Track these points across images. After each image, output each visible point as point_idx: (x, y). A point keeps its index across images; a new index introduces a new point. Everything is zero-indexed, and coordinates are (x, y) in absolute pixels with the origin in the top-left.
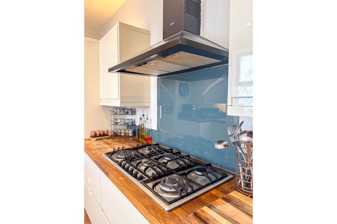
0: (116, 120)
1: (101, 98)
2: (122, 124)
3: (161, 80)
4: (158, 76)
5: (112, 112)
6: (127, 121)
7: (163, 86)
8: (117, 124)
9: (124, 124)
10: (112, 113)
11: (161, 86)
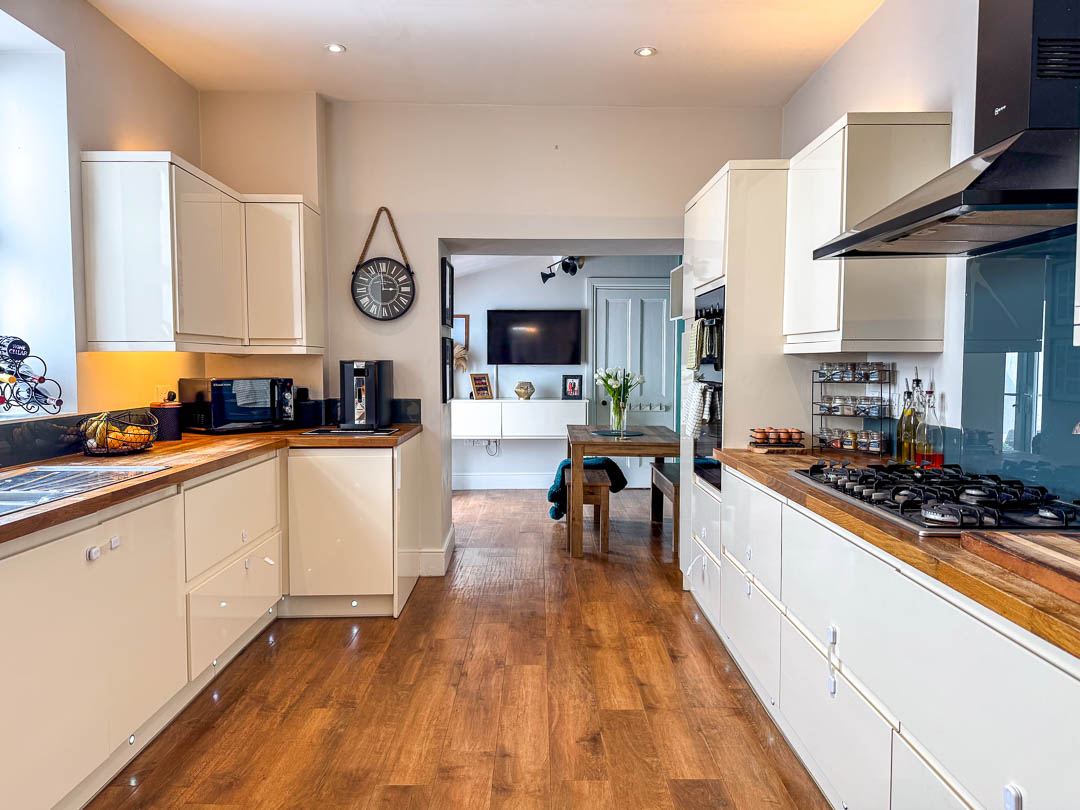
0: (830, 399)
1: (784, 333)
2: (846, 412)
3: (978, 265)
4: (971, 253)
5: (817, 375)
6: (864, 405)
7: (984, 283)
8: (830, 415)
9: (852, 414)
10: (817, 378)
11: (977, 284)
